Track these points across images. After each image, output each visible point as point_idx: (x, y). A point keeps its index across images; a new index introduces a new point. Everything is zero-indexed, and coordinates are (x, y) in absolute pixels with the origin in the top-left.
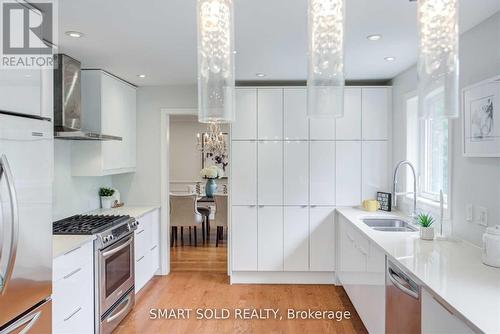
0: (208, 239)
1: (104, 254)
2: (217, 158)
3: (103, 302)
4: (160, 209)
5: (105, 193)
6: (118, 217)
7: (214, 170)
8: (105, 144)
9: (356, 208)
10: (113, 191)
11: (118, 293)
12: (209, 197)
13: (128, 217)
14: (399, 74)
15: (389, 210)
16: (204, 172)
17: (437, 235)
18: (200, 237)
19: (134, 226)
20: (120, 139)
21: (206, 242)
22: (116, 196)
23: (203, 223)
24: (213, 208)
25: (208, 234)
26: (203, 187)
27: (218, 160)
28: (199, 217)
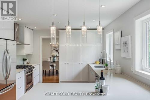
0: (54, 74)
1: (27, 74)
2: (56, 50)
3: (26, 87)
4: (40, 64)
5: (24, 60)
6: (29, 66)
7: (55, 54)
8: (25, 46)
9: (94, 63)
10: (27, 59)
11: (30, 85)
12: (54, 62)
13: (32, 66)
14: (105, 27)
15: (102, 64)
16: (52, 54)
17: (109, 68)
18: (51, 74)
19: (33, 68)
20: (30, 45)
21: (53, 75)
22: (28, 61)
23: (52, 69)
24: (55, 65)
25: (54, 73)
26: (52, 59)
27: (57, 51)
28: (51, 67)
